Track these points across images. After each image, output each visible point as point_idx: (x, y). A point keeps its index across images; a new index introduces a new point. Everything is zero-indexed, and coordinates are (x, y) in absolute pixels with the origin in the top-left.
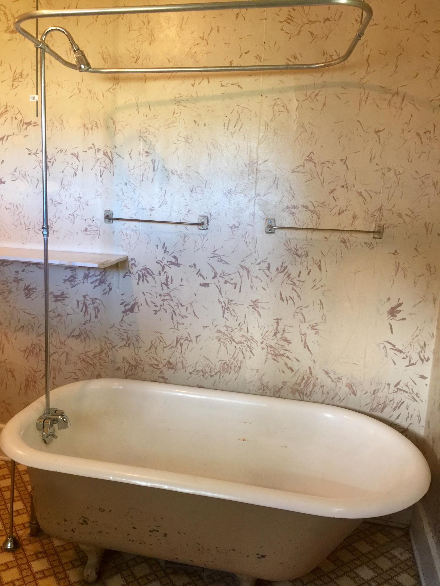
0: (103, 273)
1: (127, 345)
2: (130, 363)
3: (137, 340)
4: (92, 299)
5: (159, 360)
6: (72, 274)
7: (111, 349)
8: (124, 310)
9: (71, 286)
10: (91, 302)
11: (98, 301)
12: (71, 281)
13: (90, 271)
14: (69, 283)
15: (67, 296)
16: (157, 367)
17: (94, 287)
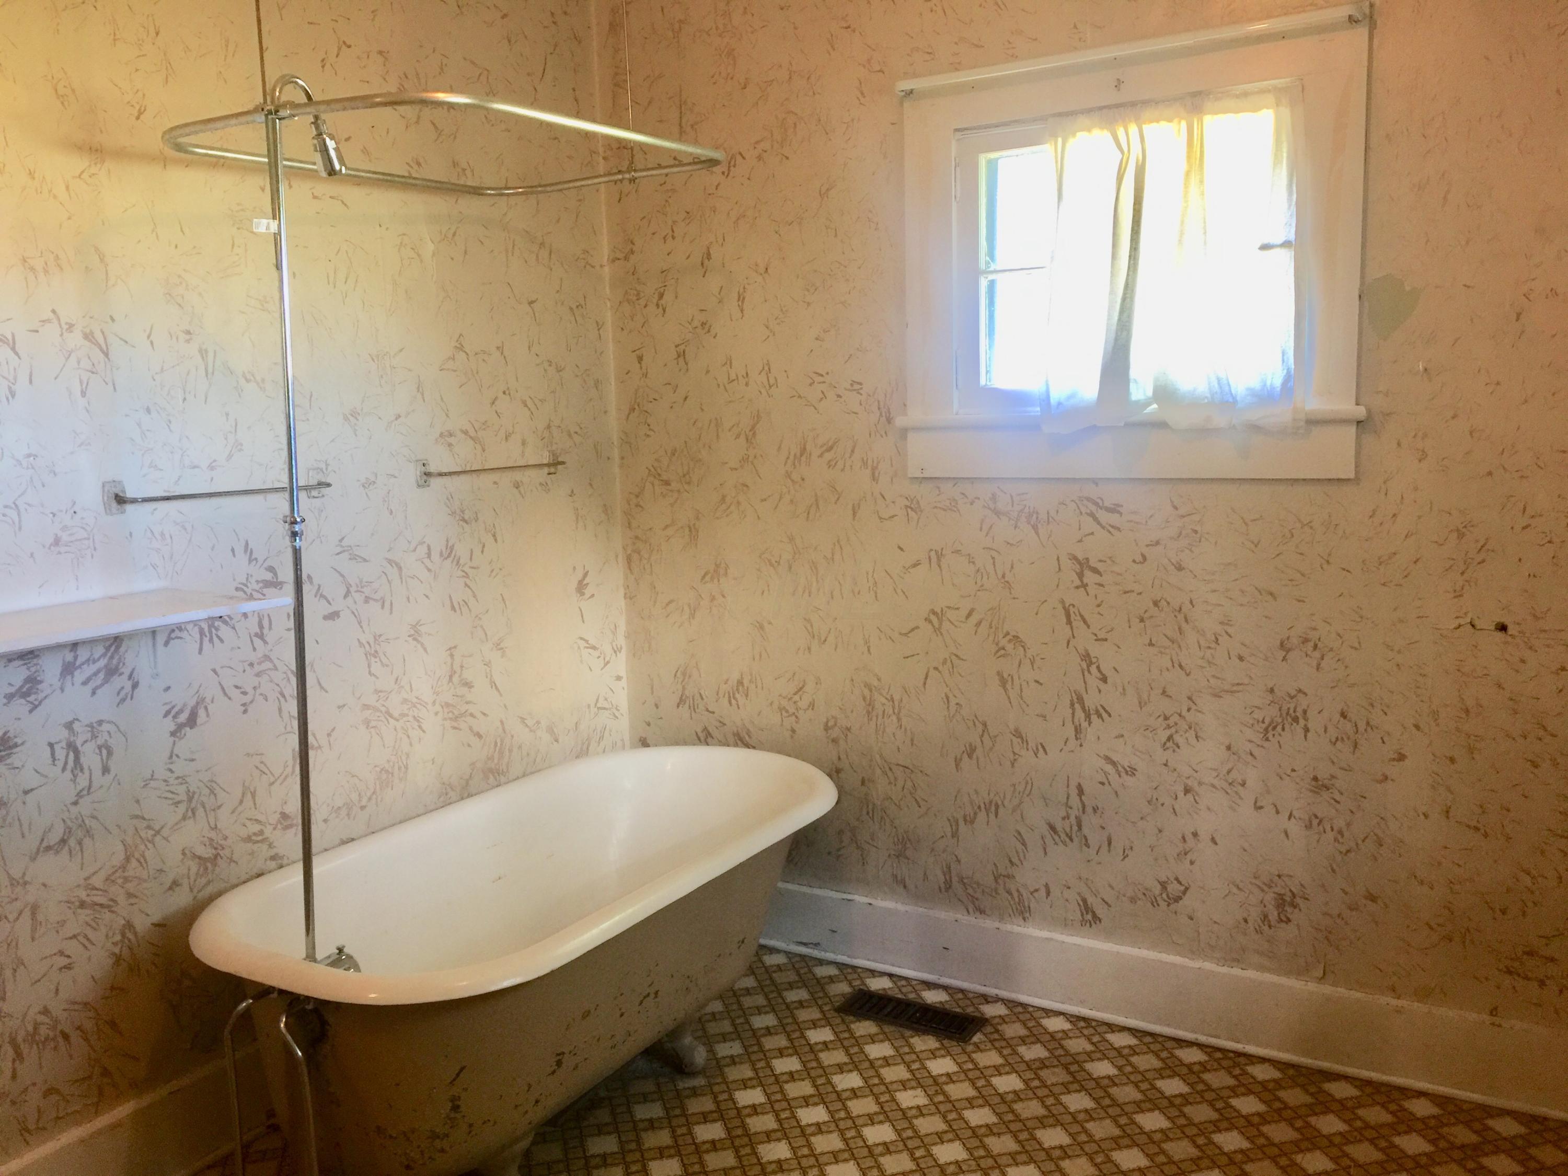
0: (113, 648)
1: (190, 813)
2: (200, 858)
3: (212, 792)
4: (91, 726)
5: (261, 818)
6: (28, 673)
7: (152, 842)
8: (173, 727)
9: (30, 706)
10: (89, 735)
11: (105, 727)
12: (25, 695)
13: (78, 652)
14: (23, 701)
15: (19, 741)
16: (260, 838)
17: (94, 693)
